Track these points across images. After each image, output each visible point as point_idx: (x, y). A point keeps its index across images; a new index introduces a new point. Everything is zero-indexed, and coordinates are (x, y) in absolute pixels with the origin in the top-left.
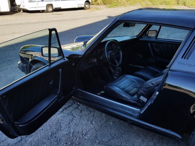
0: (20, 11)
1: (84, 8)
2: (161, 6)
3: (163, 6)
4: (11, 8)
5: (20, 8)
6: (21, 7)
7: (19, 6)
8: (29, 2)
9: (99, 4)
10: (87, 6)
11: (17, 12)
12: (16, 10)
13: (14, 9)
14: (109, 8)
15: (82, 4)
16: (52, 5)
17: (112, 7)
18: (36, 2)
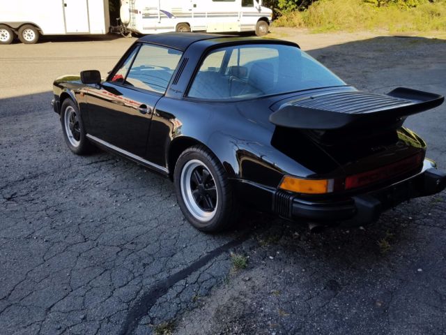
0: (126, 34)
1: (256, 33)
2: (436, 32)
3: (439, 32)
4: (110, 28)
5: (128, 29)
6: (129, 27)
7: (127, 25)
8: (143, 17)
9: (295, 26)
10: (261, 28)
11: (120, 36)
12: (119, 31)
13: (116, 30)
14: (314, 33)
15: (252, 25)
16: (188, 24)
17: (321, 32)
18: (157, 17)
